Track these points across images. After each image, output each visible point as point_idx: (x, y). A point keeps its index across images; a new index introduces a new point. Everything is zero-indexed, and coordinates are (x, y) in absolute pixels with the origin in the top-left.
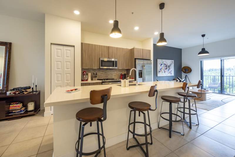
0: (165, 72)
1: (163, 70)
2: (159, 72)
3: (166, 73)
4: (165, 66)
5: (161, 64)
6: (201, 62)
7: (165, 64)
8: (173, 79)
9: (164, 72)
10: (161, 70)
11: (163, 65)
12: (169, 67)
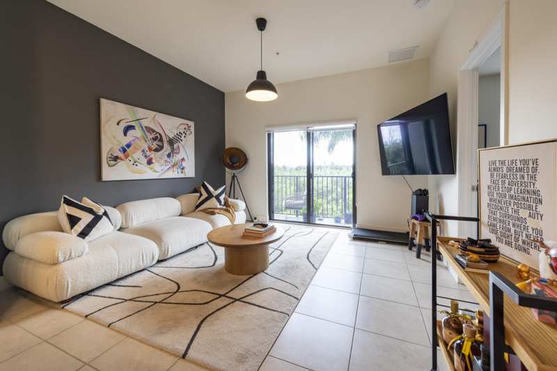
0: (150, 162)
1: (138, 155)
2: (116, 158)
3: (156, 166)
4: (151, 136)
5: (123, 125)
6: (269, 135)
7: (150, 130)
8: (192, 189)
9: (145, 161)
10: (124, 151)
11: (137, 133)
12: (171, 142)
